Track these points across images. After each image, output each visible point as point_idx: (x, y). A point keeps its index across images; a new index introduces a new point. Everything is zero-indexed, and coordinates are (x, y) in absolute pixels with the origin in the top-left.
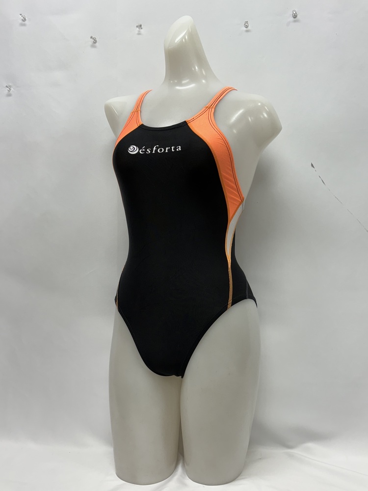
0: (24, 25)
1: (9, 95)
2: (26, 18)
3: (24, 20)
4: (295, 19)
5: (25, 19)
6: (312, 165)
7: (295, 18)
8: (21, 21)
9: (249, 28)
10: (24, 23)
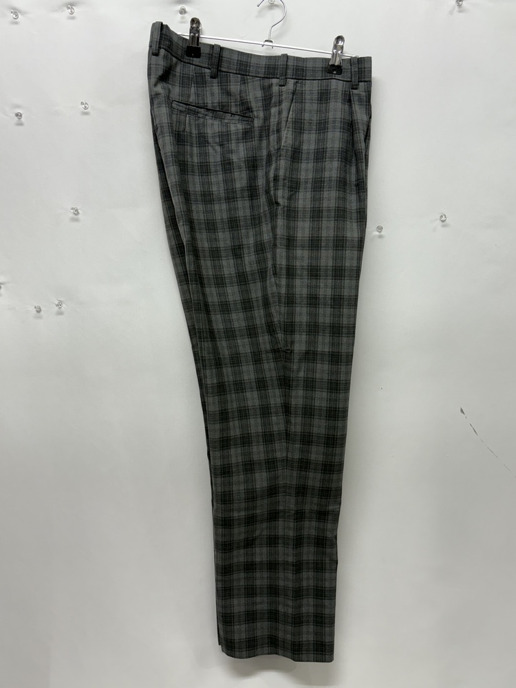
0: (77, 220)
1: (60, 313)
2: (79, 211)
3: (76, 212)
4: (444, 223)
5: (78, 213)
6: (462, 411)
7: (443, 221)
8: (72, 215)
9: (383, 233)
10: (75, 217)
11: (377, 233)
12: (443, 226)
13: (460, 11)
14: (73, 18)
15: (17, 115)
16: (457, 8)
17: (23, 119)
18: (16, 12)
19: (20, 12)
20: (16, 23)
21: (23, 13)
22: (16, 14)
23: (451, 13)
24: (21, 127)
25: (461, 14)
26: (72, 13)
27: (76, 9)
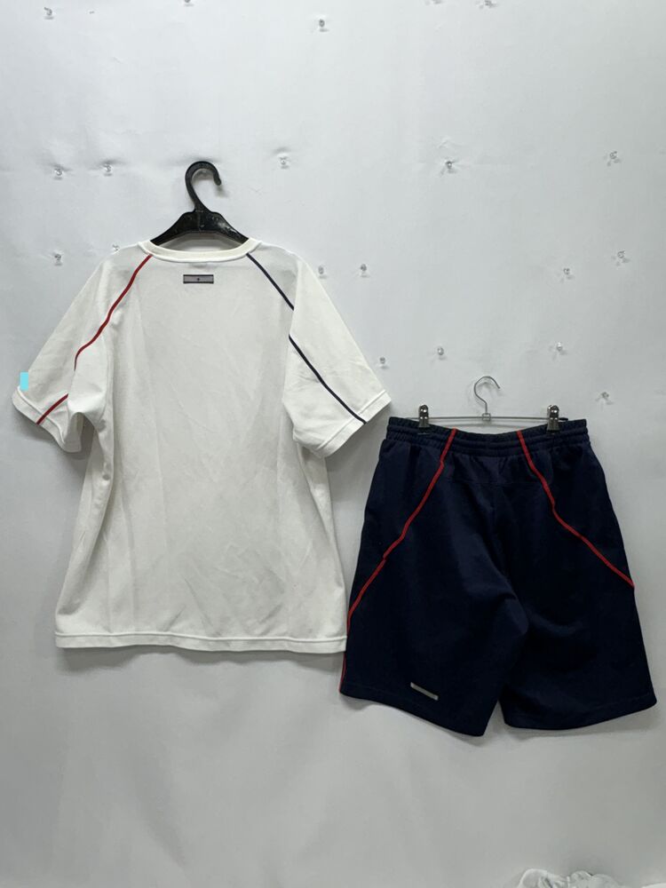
11: (381, 365)
12: (441, 359)
13: (450, 172)
14: (110, 175)
15: (56, 257)
16: (447, 170)
17: (62, 260)
18: (60, 169)
19: (63, 169)
20: (60, 179)
21: (66, 170)
22: (59, 170)
23: (442, 173)
24: (60, 268)
25: (451, 175)
26: (109, 171)
27: (112, 167)
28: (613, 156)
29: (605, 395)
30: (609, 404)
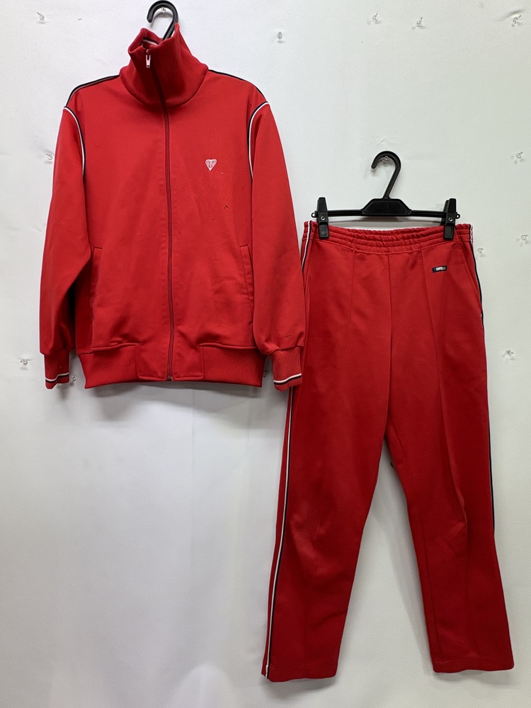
28: (519, 155)
29: (508, 352)
30: (512, 359)
